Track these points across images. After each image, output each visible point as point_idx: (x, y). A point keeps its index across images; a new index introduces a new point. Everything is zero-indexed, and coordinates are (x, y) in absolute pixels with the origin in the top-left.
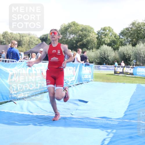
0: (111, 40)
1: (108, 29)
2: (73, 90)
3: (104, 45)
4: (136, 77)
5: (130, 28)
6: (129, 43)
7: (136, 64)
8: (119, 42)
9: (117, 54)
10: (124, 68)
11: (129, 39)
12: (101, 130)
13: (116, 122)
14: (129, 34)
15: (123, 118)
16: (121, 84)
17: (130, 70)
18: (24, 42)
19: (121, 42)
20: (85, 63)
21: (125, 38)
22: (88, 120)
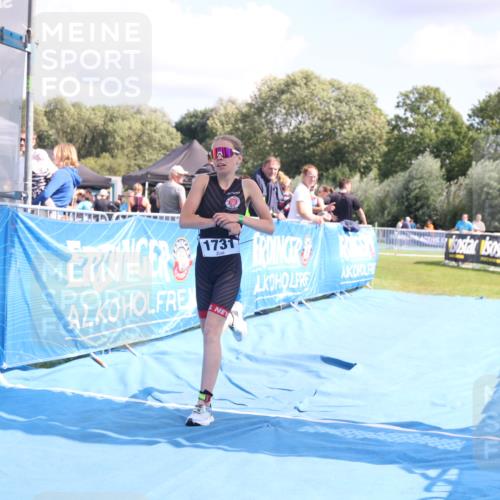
2: (299, 321)
10: (483, 242)
12: (404, 469)
16: (471, 300)
18: (122, 139)
22: (355, 431)
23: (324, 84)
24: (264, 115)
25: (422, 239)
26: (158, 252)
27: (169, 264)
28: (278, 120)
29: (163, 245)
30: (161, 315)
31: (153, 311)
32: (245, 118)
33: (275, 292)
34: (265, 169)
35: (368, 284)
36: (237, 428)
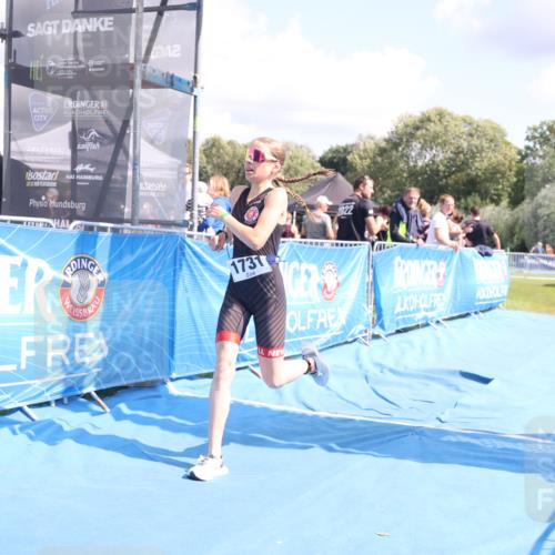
2: (438, 339)
22: (494, 441)
23: (455, 119)
24: (400, 149)
25: (550, 264)
26: (308, 274)
27: (319, 285)
28: (413, 154)
29: (313, 268)
30: (312, 332)
31: (303, 328)
32: (382, 152)
33: (414, 312)
34: (405, 199)
35: (501, 305)
36: (384, 435)
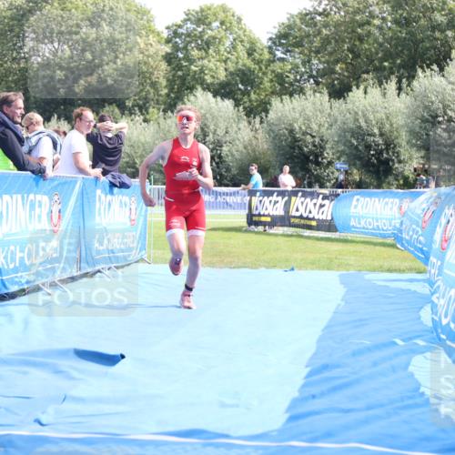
0: (231, 67)
1: (221, 16)
3: (199, 92)
4: (346, 241)
5: (320, 14)
6: (317, 83)
7: (346, 179)
8: (270, 76)
9: (261, 135)
10: (293, 199)
11: (315, 61)
13: (248, 450)
14: (317, 42)
15: (283, 434)
17: (322, 206)
19: (280, 78)
20: (109, 176)
21: (298, 61)
22: (113, 447)
33: (16, 270)
